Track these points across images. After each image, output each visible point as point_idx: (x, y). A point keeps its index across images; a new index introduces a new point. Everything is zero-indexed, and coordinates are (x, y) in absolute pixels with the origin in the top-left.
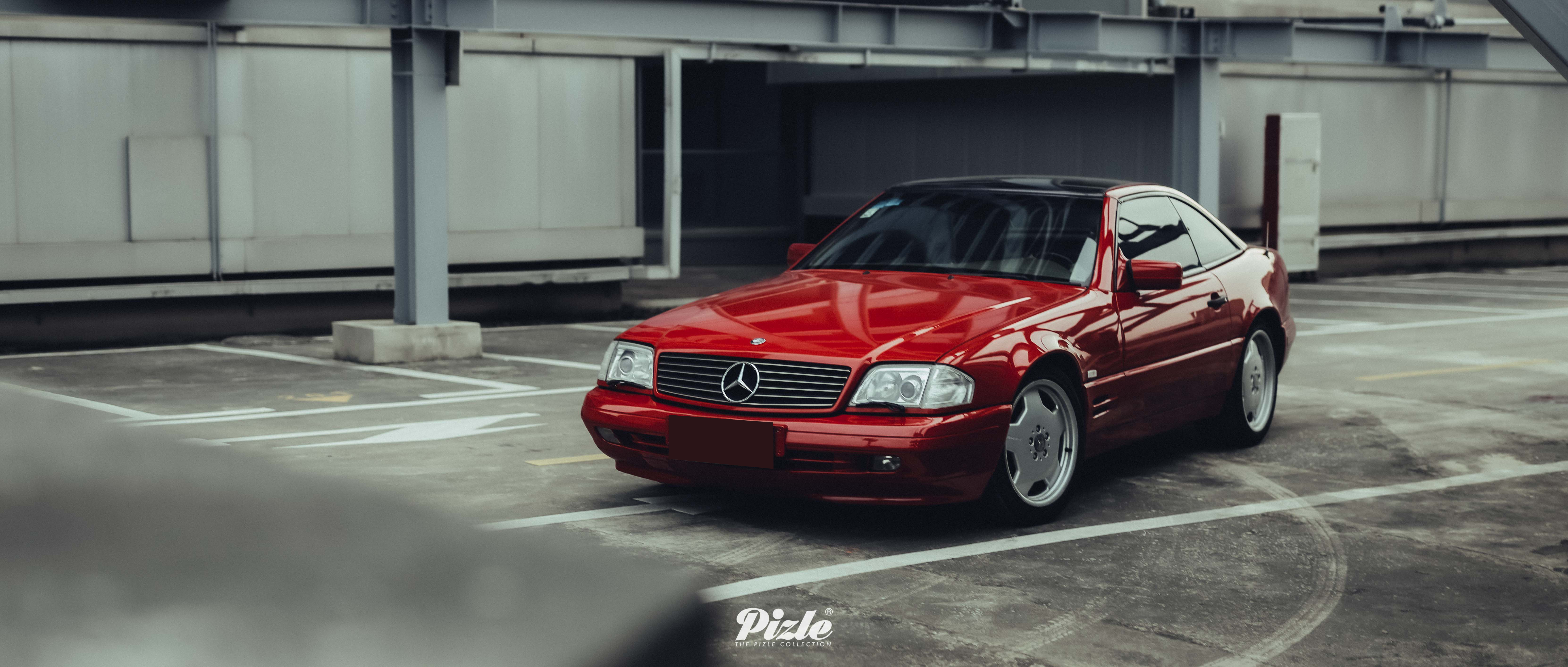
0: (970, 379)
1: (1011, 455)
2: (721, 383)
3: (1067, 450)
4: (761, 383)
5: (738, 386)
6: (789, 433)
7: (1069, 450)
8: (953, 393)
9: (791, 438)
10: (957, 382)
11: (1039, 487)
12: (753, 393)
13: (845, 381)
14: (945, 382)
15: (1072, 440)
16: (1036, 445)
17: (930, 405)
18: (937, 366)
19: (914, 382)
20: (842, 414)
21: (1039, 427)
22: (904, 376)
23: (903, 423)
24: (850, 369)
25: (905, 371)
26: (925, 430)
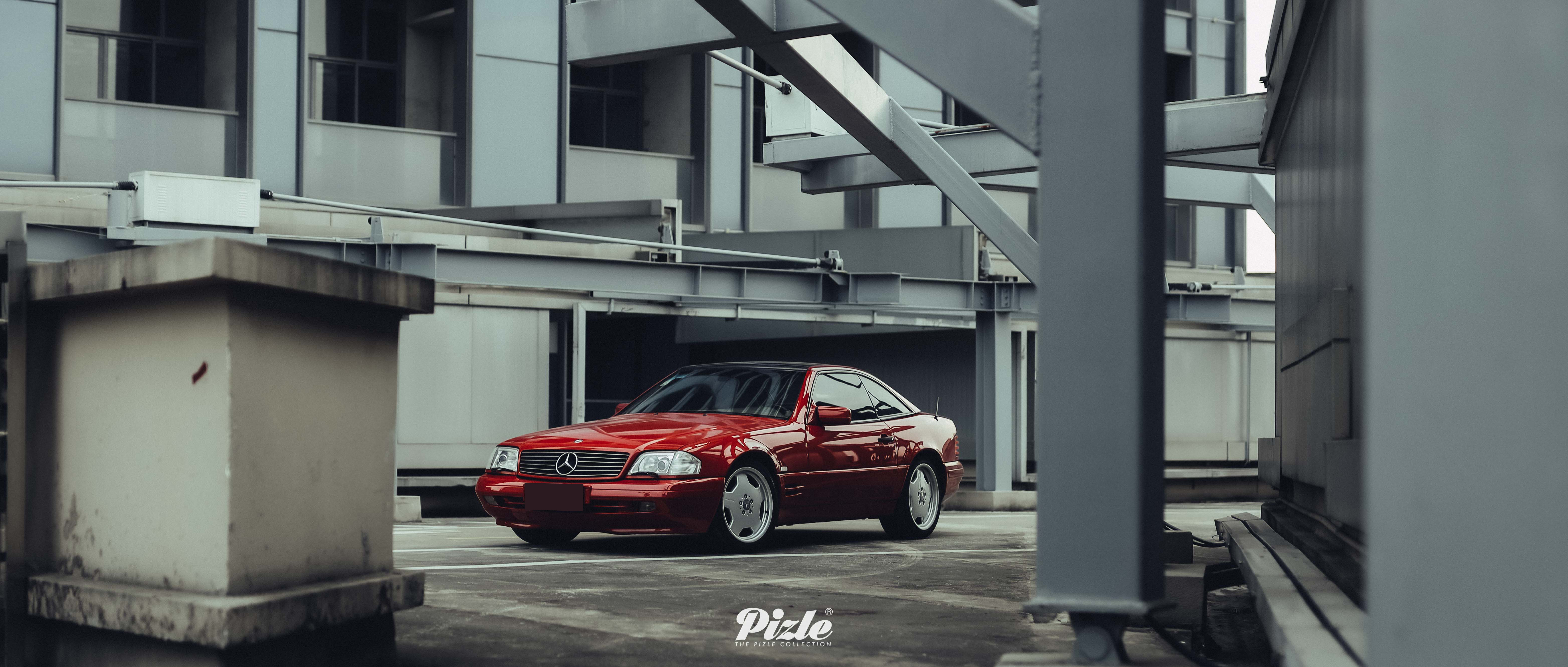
0: (699, 460)
1: (727, 510)
2: (556, 465)
3: (766, 512)
4: (579, 464)
5: (566, 466)
6: (593, 491)
7: (767, 512)
8: (688, 467)
9: (594, 493)
10: (691, 463)
11: (747, 532)
12: (573, 469)
13: (625, 461)
14: (684, 462)
15: (769, 506)
16: (744, 506)
17: (673, 473)
18: (679, 452)
19: (666, 462)
20: (624, 479)
21: (746, 495)
22: (660, 458)
23: (658, 483)
24: (629, 454)
25: (660, 456)
26: (670, 487)
